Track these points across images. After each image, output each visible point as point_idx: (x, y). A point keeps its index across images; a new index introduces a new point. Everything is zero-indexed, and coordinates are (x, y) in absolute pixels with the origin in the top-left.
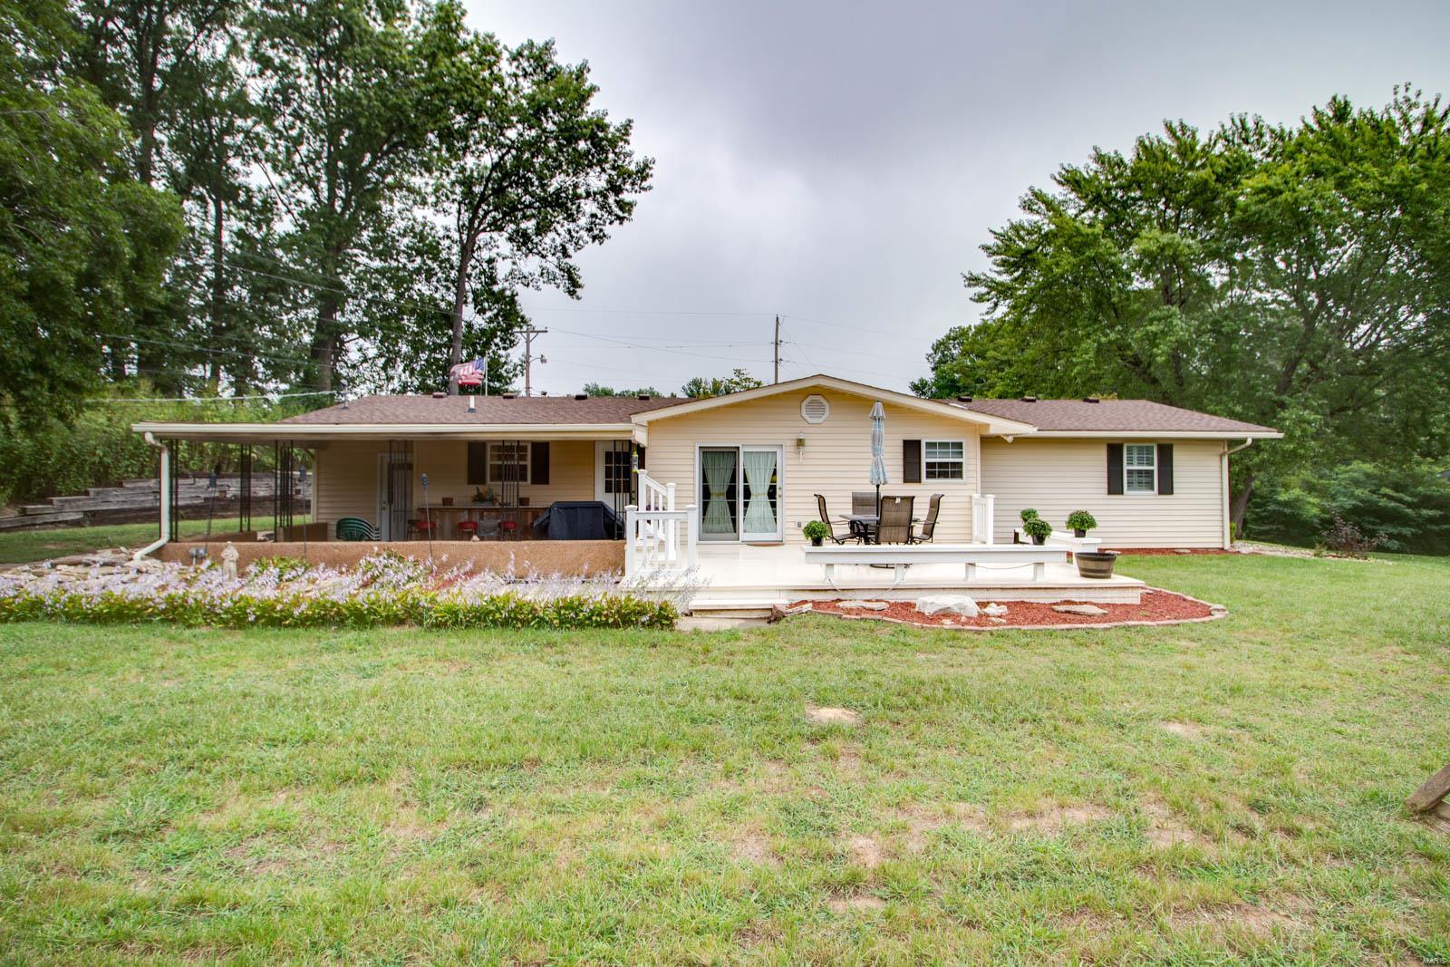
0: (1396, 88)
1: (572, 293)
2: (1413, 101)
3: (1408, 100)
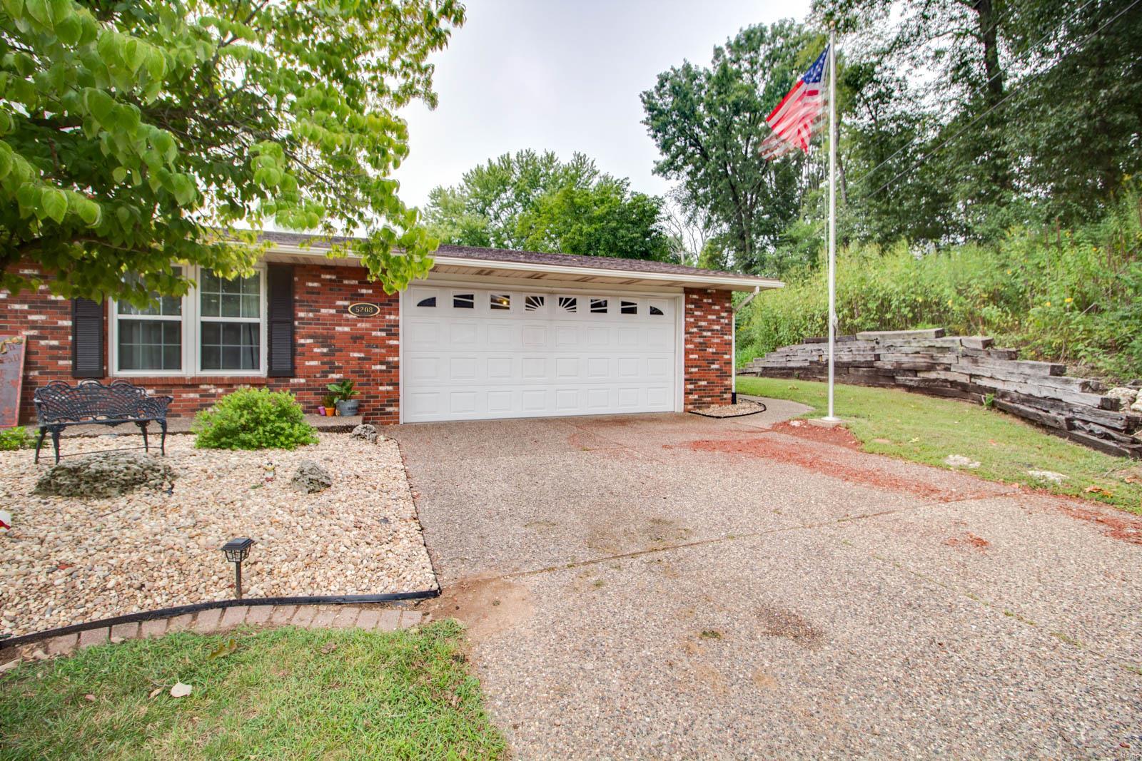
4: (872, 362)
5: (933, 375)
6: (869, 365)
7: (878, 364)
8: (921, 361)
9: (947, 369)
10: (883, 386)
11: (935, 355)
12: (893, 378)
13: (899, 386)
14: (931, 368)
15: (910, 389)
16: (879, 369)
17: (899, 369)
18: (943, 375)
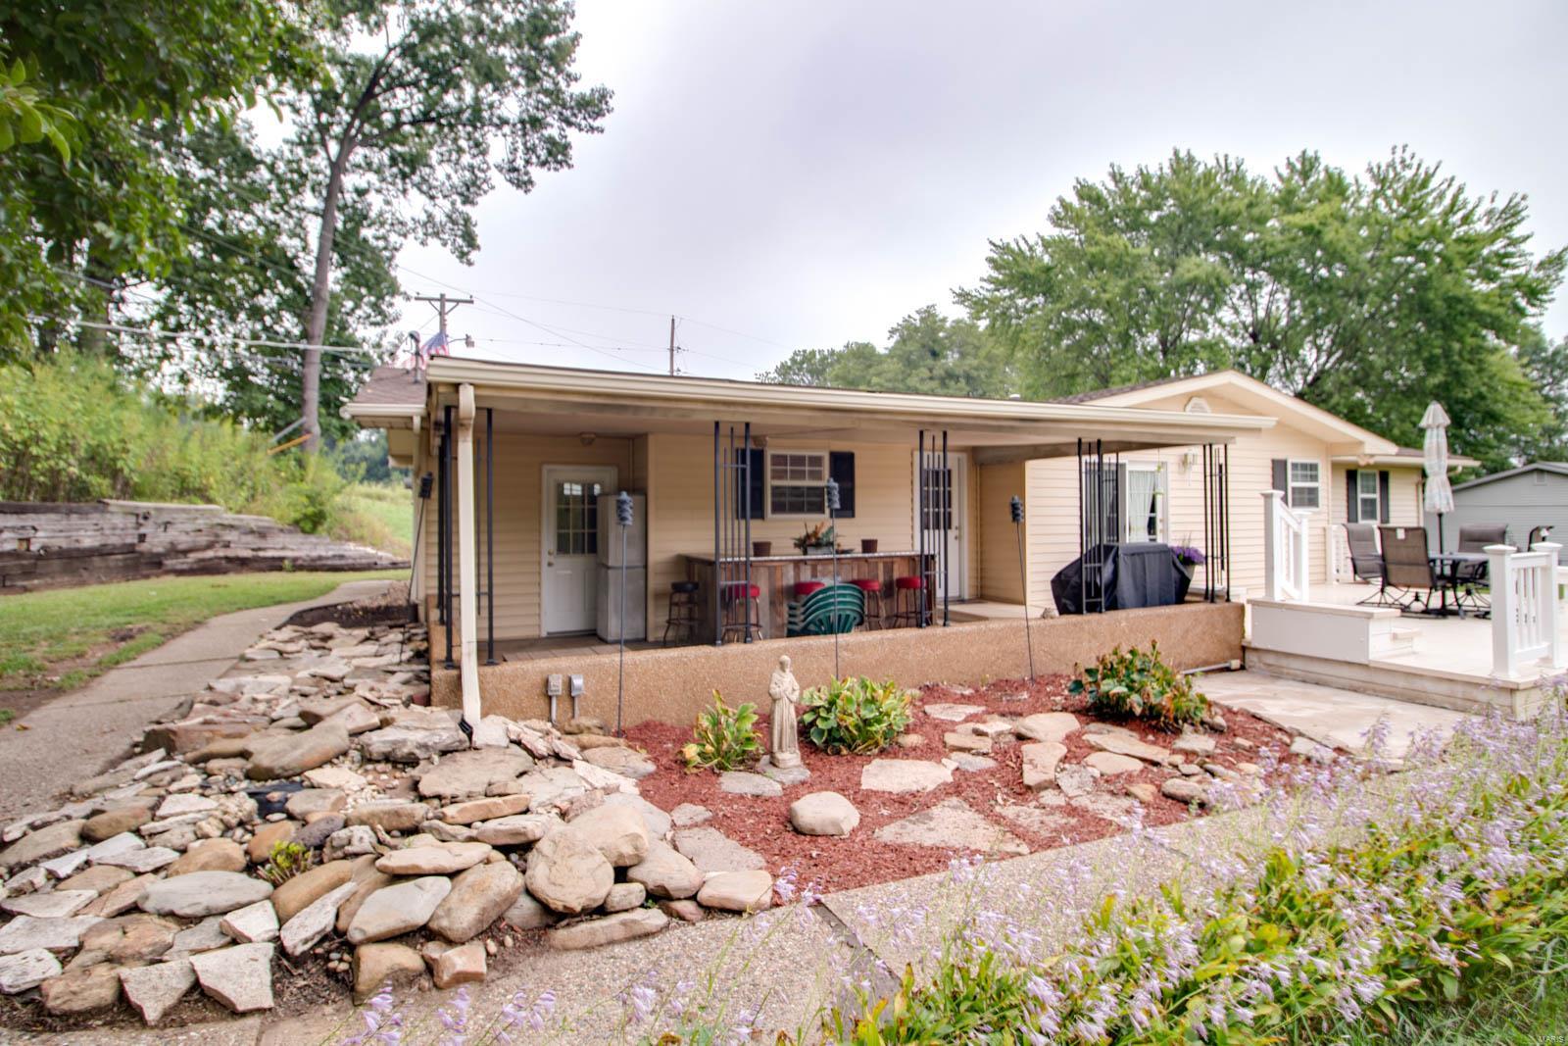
0: (1394, 148)
1: (462, 255)
2: (1408, 162)
3: (1403, 161)
4: (133, 545)
5: (210, 554)
6: (130, 549)
7: (144, 547)
8: (203, 540)
9: (227, 545)
10: (147, 577)
11: (220, 532)
12: (159, 564)
13: (168, 572)
14: (210, 546)
15: (180, 573)
16: (142, 554)
17: (174, 551)
18: (221, 553)
